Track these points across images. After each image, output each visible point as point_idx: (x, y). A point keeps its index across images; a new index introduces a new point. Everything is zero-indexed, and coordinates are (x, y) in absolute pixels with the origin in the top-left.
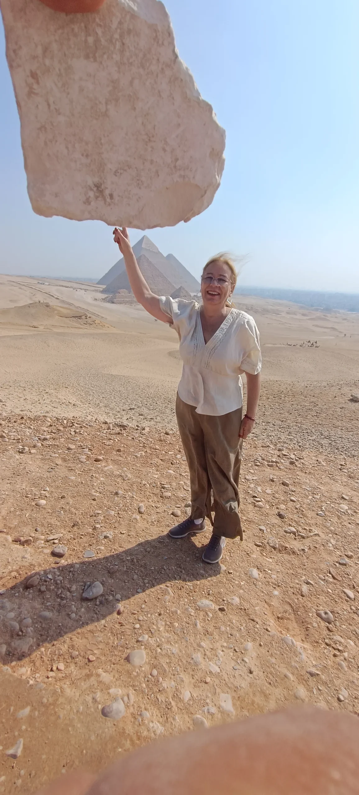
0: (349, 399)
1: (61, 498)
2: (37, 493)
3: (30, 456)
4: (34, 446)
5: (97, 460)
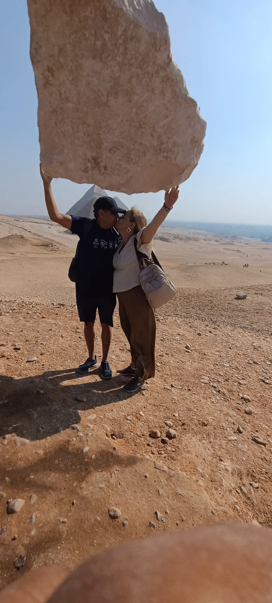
0: (235, 297)
1: (21, 331)
2: (8, 330)
3: (5, 316)
4: (8, 313)
5: (43, 318)
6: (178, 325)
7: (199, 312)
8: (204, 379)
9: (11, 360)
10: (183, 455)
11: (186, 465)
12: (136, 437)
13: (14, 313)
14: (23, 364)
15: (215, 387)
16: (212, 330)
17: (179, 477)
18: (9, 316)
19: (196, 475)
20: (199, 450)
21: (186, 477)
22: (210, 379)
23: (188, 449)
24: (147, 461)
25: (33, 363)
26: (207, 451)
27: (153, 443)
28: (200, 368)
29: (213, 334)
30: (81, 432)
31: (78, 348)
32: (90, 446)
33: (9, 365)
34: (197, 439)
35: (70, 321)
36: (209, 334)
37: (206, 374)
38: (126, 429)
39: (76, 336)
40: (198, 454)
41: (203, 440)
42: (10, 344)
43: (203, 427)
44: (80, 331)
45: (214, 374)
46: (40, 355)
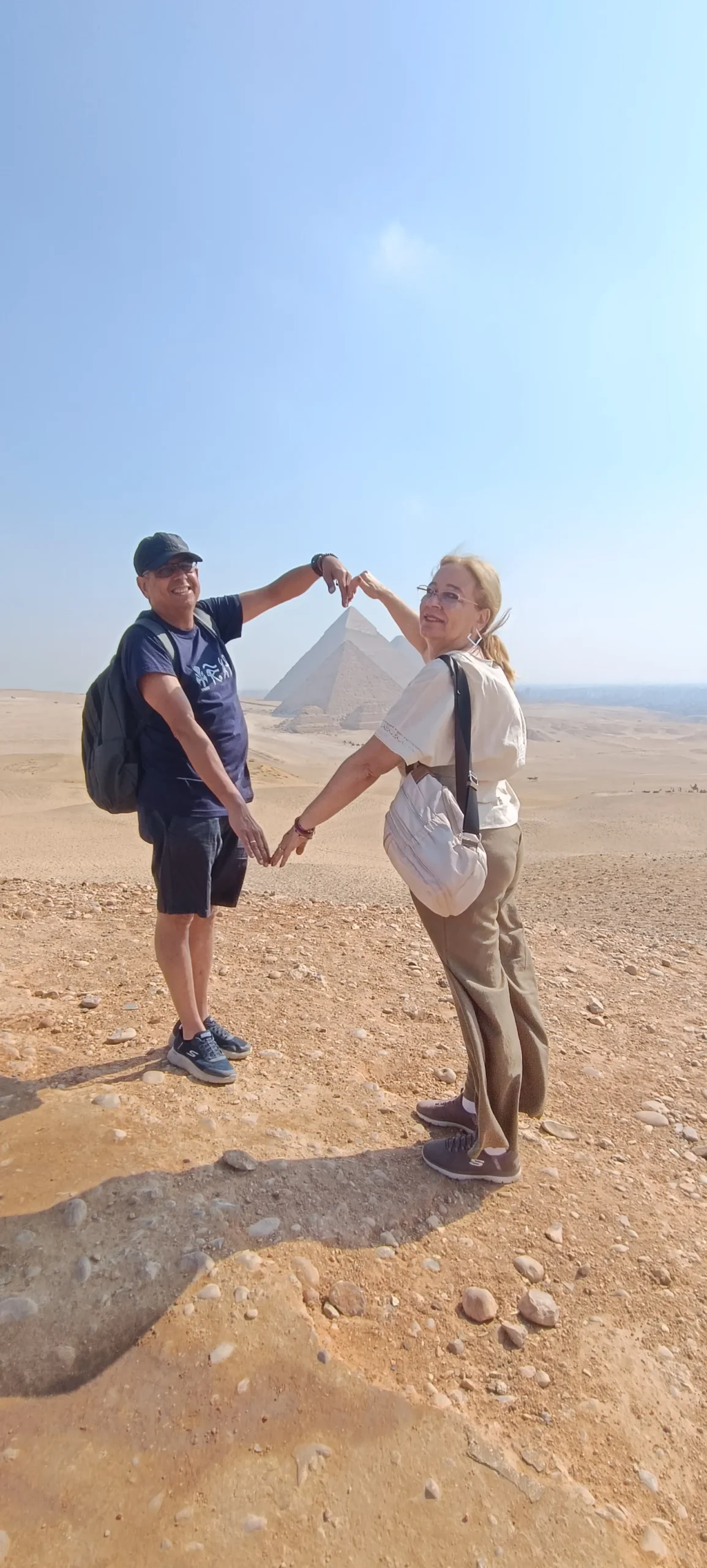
2: (79, 955)
3: (81, 920)
4: (91, 911)
6: (563, 943)
7: (633, 919)
8: (650, 1109)
9: (63, 1035)
10: (584, 1404)
11: (595, 1453)
12: (409, 1313)
13: (106, 912)
14: (94, 1048)
15: (690, 1140)
16: (669, 959)
17: (562, 1507)
18: (91, 920)
19: (634, 1501)
20: (643, 1387)
21: (592, 1511)
22: (673, 1111)
23: (602, 1378)
24: (437, 1422)
25: (123, 1047)
26: (677, 1391)
27: (468, 1344)
28: (637, 1072)
29: (675, 970)
30: (216, 1282)
31: (261, 1005)
32: (237, 1341)
33: (53, 1052)
34: (635, 1337)
35: (250, 933)
36: (661, 971)
37: (656, 1094)
38: (376, 1278)
39: (262, 972)
40: (640, 1405)
41: (660, 1342)
42: (74, 993)
43: (654, 1289)
44: (276, 959)
45: (687, 1095)
46: (146, 1024)
